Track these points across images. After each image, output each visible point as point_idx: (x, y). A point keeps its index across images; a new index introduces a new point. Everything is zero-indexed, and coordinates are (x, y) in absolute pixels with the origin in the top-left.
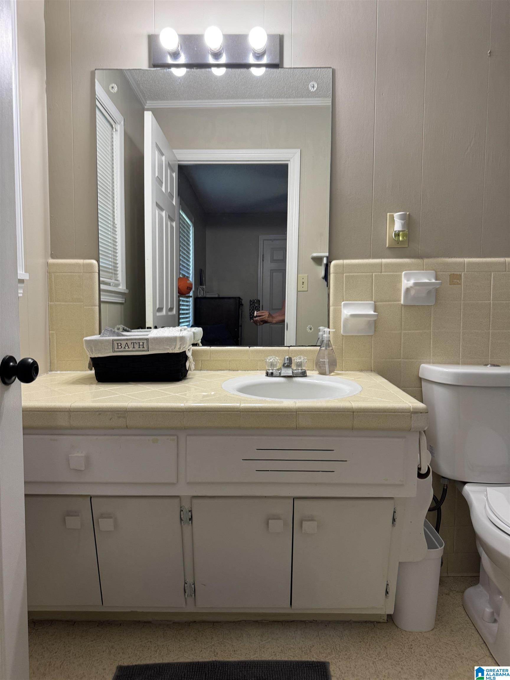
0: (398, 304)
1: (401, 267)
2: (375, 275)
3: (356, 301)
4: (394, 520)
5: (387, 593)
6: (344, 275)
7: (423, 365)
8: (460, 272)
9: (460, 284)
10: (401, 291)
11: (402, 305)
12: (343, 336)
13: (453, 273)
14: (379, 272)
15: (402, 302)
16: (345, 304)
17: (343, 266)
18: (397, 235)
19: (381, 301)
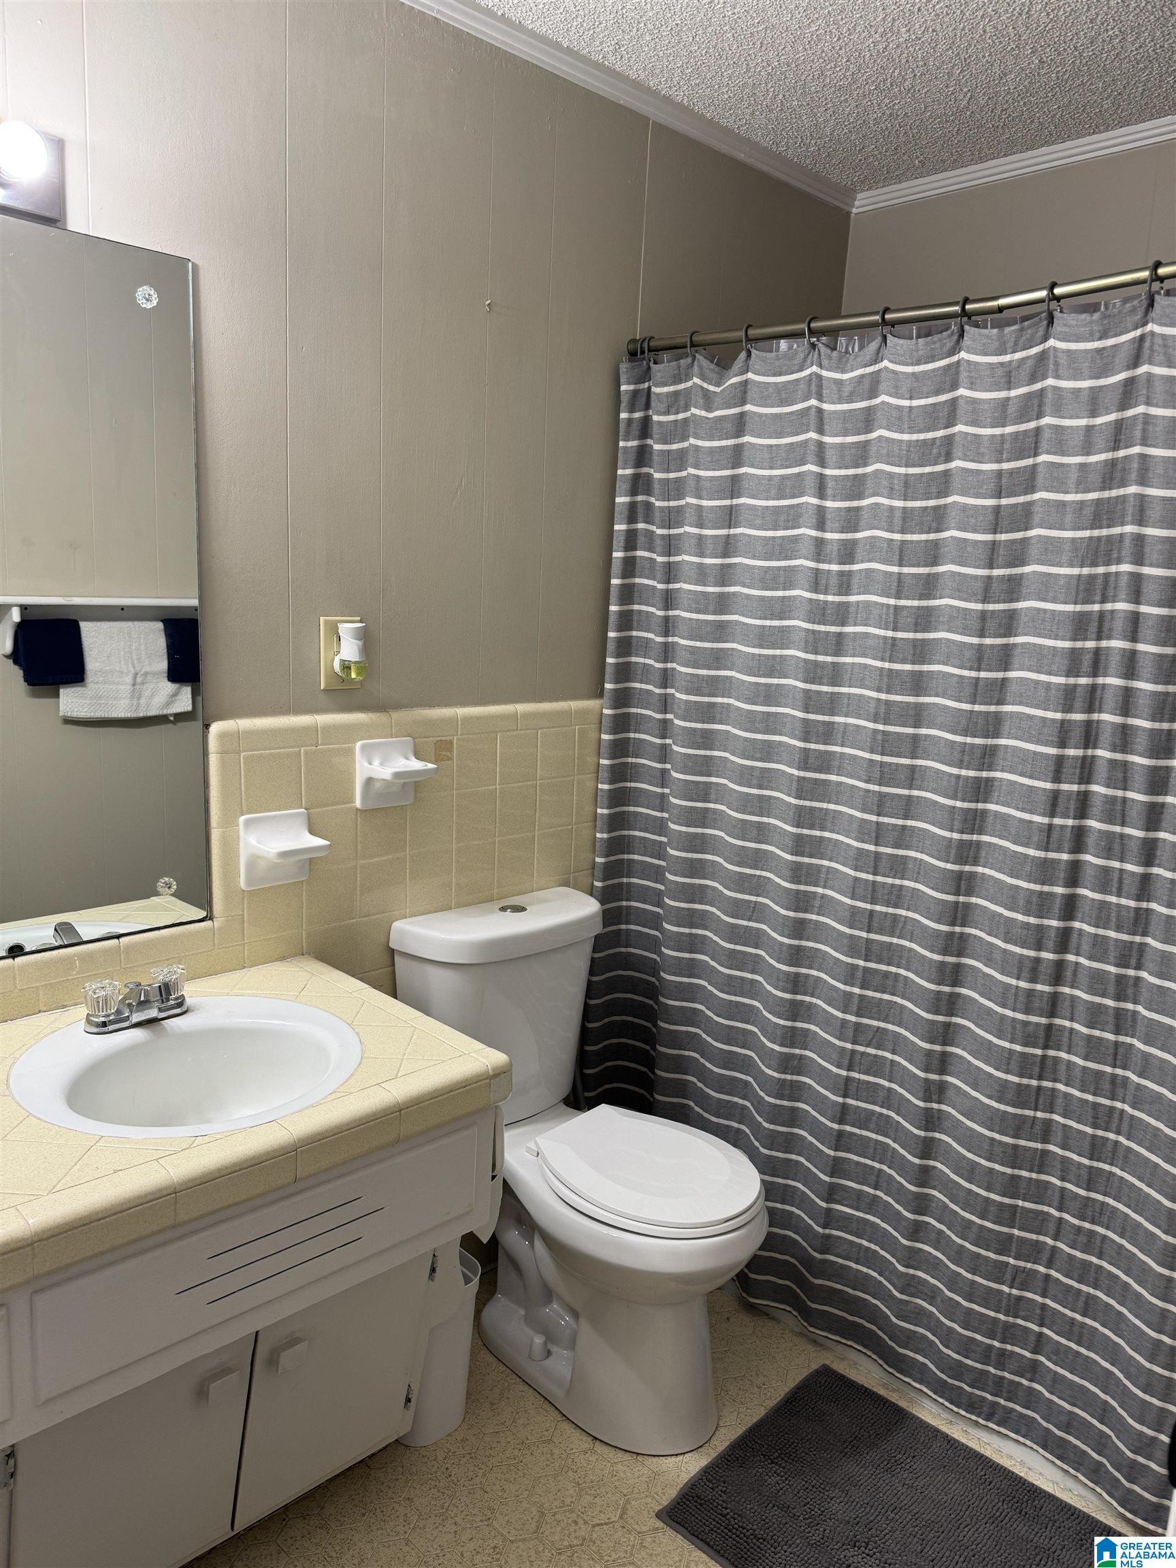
0: (351, 808)
1: (352, 732)
2: (306, 753)
3: (270, 810)
4: (433, 1270)
5: (408, 1400)
6: (242, 754)
7: (397, 925)
8: (450, 736)
9: (451, 759)
10: (353, 782)
11: (357, 809)
12: (243, 891)
13: (439, 739)
14: (312, 745)
15: (358, 803)
16: (248, 823)
17: (237, 735)
18: (346, 666)
19: (318, 807)
